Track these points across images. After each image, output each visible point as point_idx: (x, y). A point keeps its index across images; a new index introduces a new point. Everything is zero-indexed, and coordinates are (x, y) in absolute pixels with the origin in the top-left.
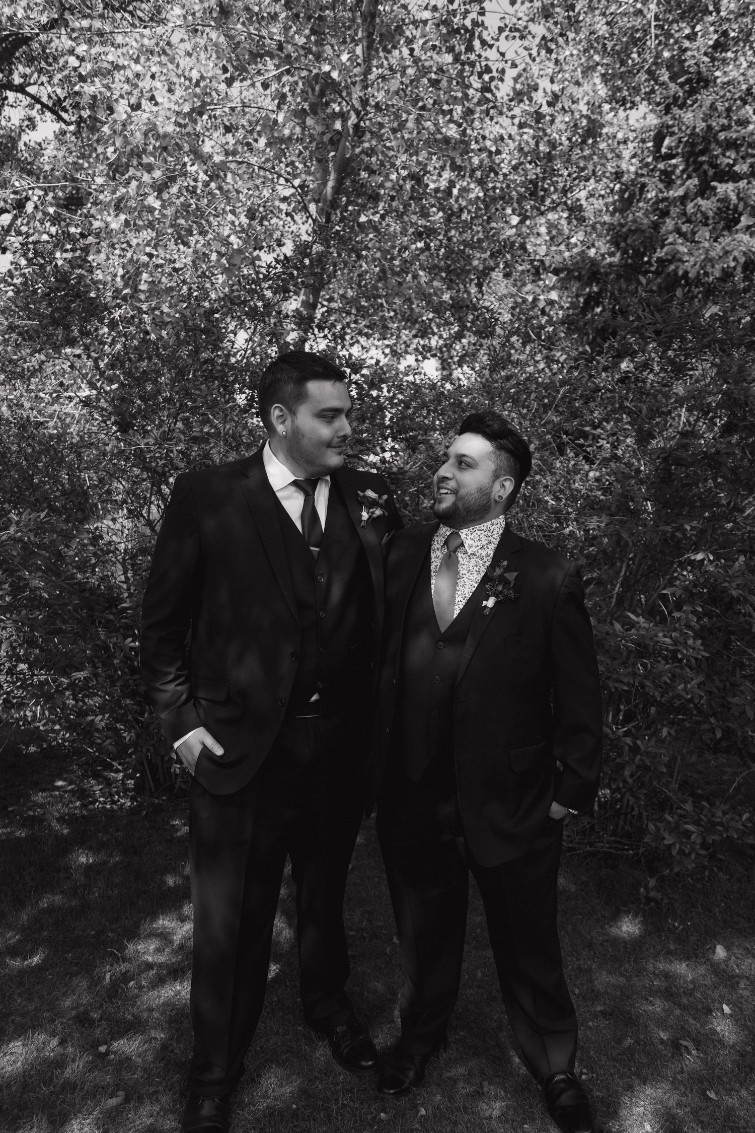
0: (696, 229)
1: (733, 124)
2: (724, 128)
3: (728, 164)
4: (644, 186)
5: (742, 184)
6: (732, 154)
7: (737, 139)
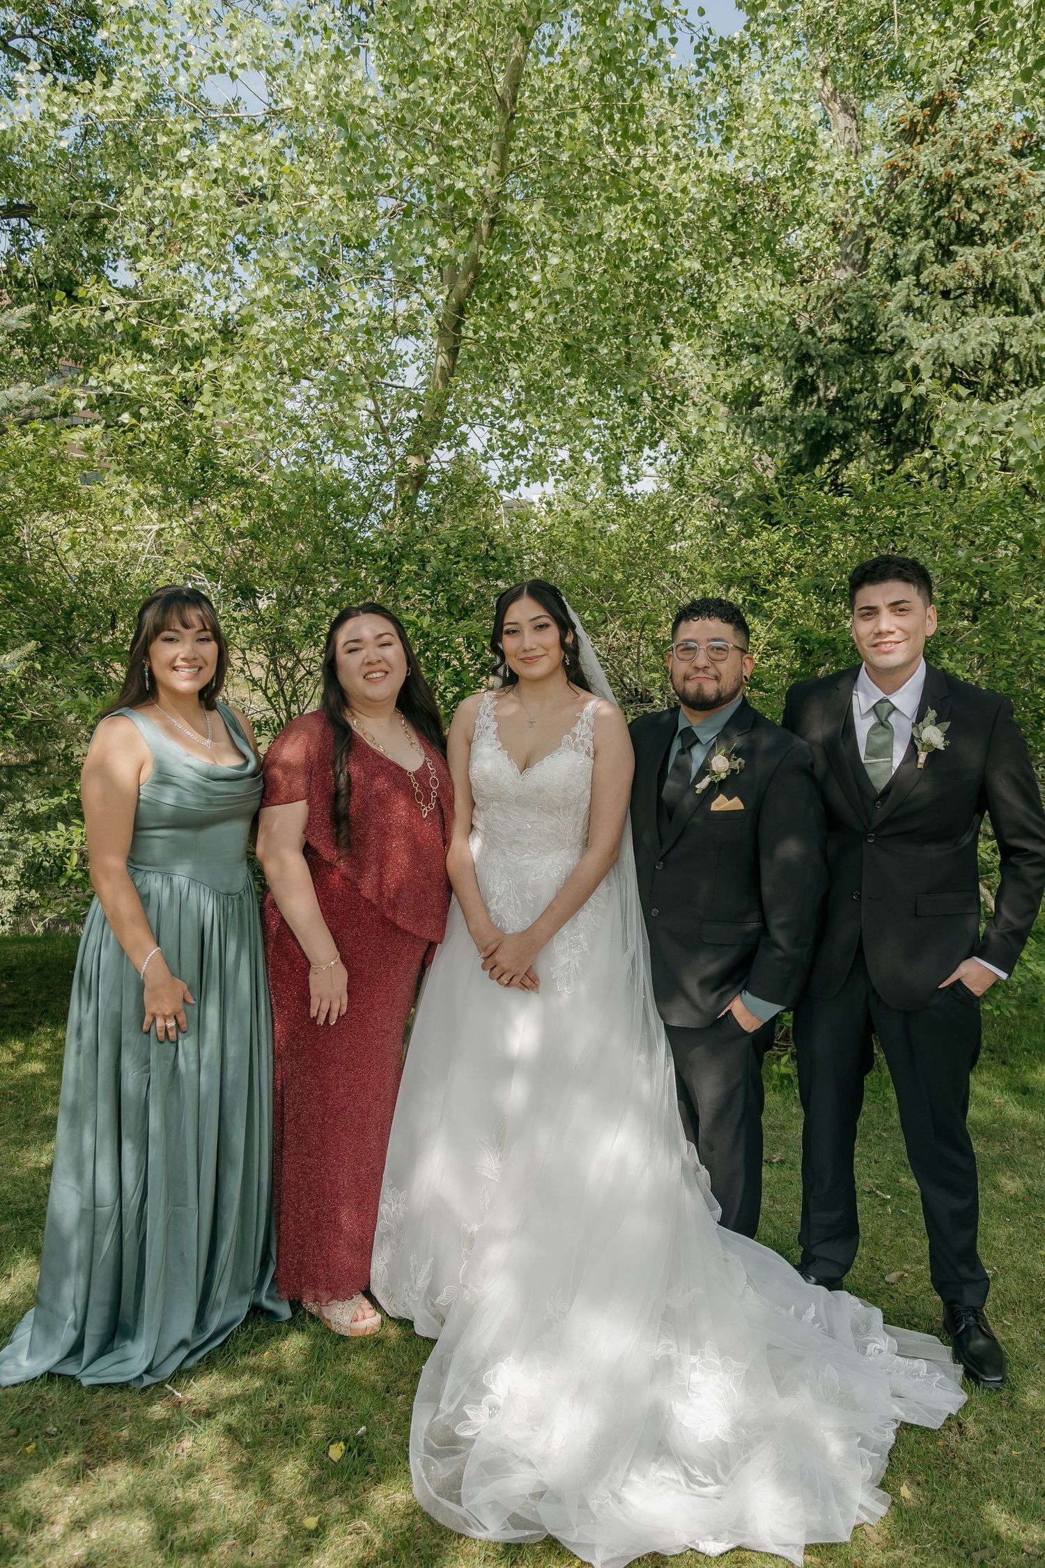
0: (933, 303)
1: (982, 166)
2: (969, 173)
3: (973, 220)
4: (869, 241)
5: (990, 247)
6: (979, 206)
7: (985, 188)
